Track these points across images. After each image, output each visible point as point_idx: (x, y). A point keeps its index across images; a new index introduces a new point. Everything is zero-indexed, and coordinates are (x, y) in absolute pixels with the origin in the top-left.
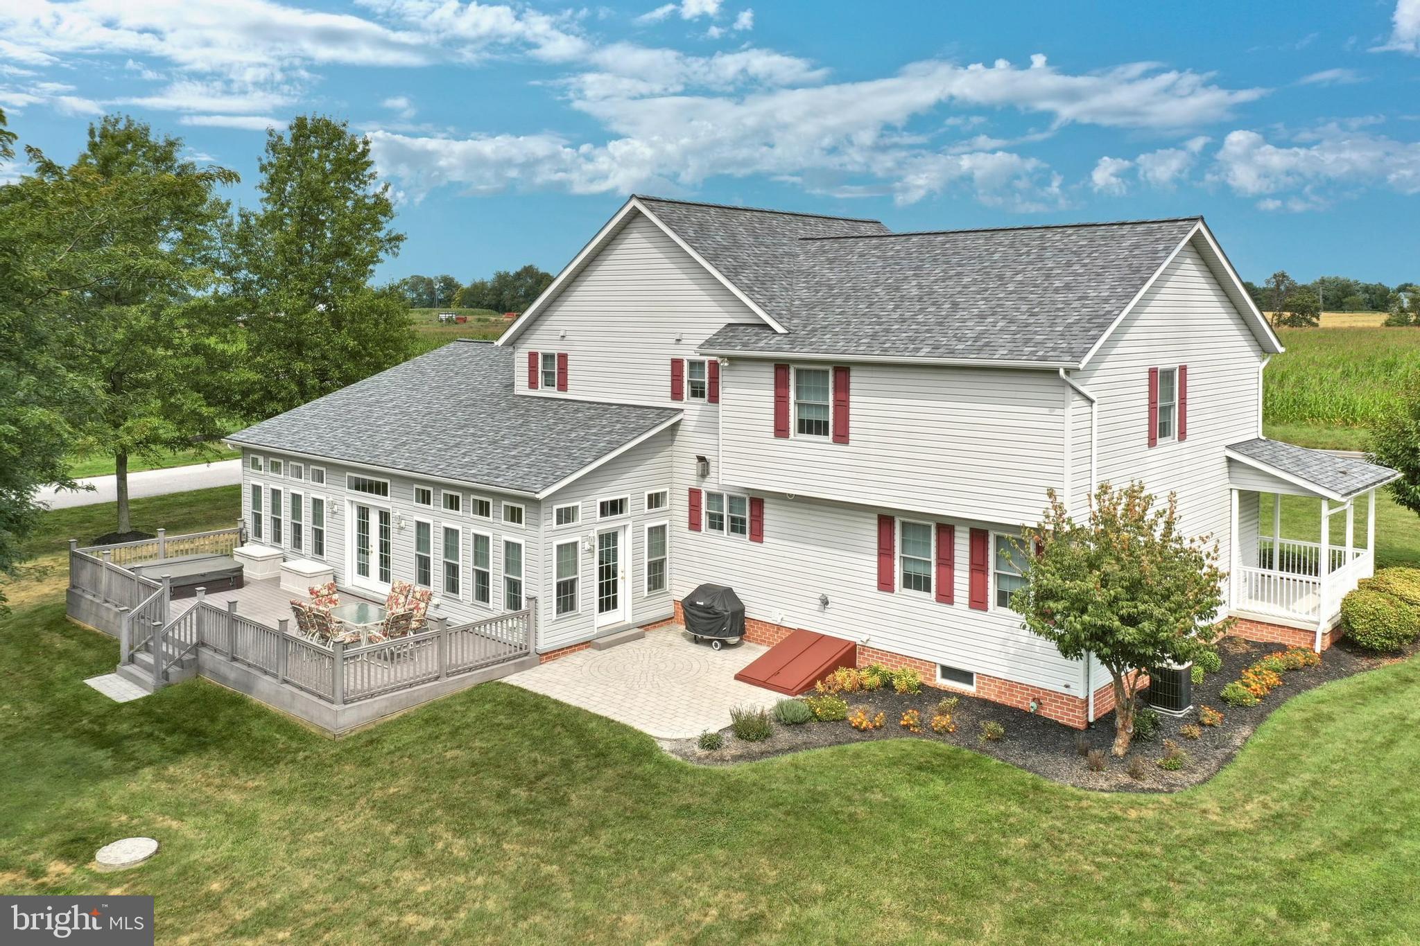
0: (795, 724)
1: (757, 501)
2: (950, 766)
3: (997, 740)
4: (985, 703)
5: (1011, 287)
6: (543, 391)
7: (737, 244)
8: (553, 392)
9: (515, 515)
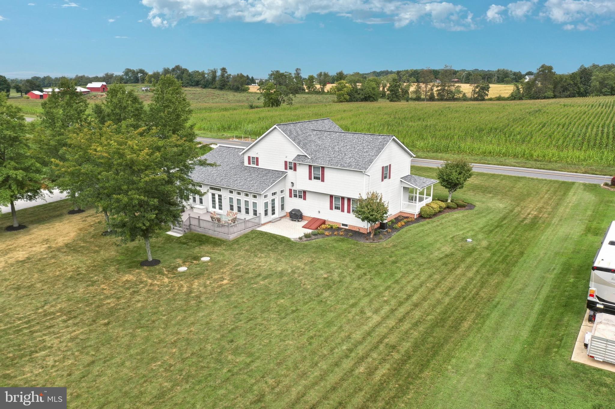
0: (315, 235)
1: (305, 192)
2: (342, 240)
3: (351, 236)
4: (349, 230)
5: (356, 150)
6: (252, 165)
7: (298, 135)
8: (255, 166)
9: (255, 197)
